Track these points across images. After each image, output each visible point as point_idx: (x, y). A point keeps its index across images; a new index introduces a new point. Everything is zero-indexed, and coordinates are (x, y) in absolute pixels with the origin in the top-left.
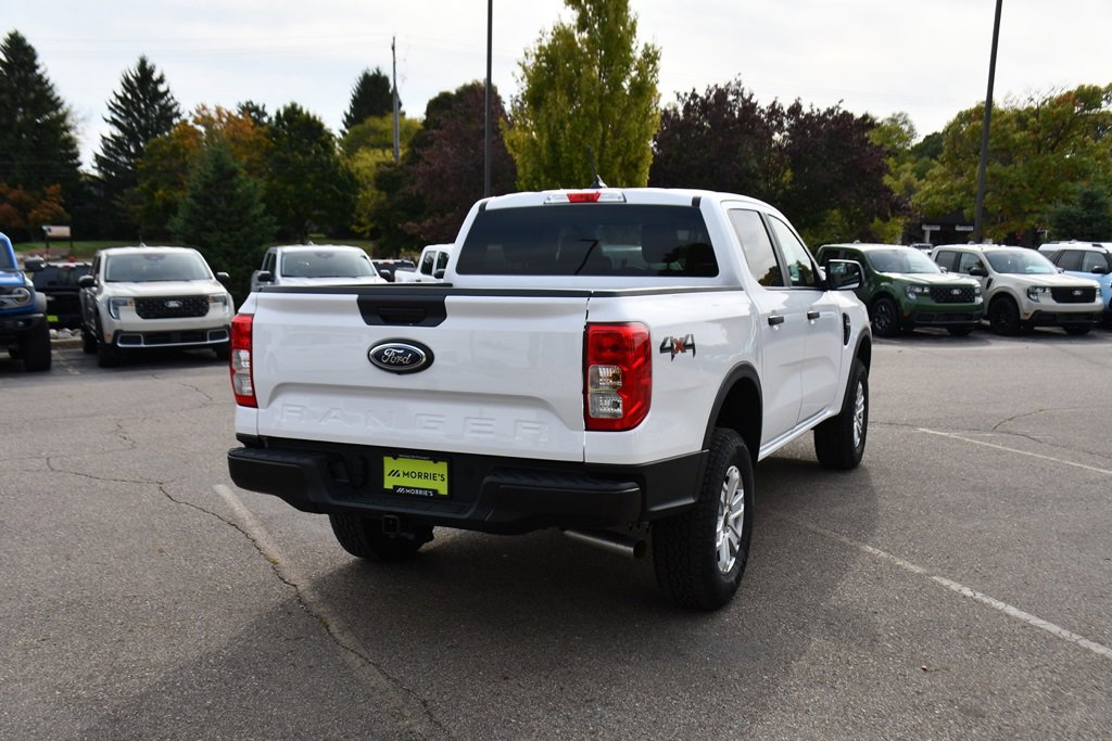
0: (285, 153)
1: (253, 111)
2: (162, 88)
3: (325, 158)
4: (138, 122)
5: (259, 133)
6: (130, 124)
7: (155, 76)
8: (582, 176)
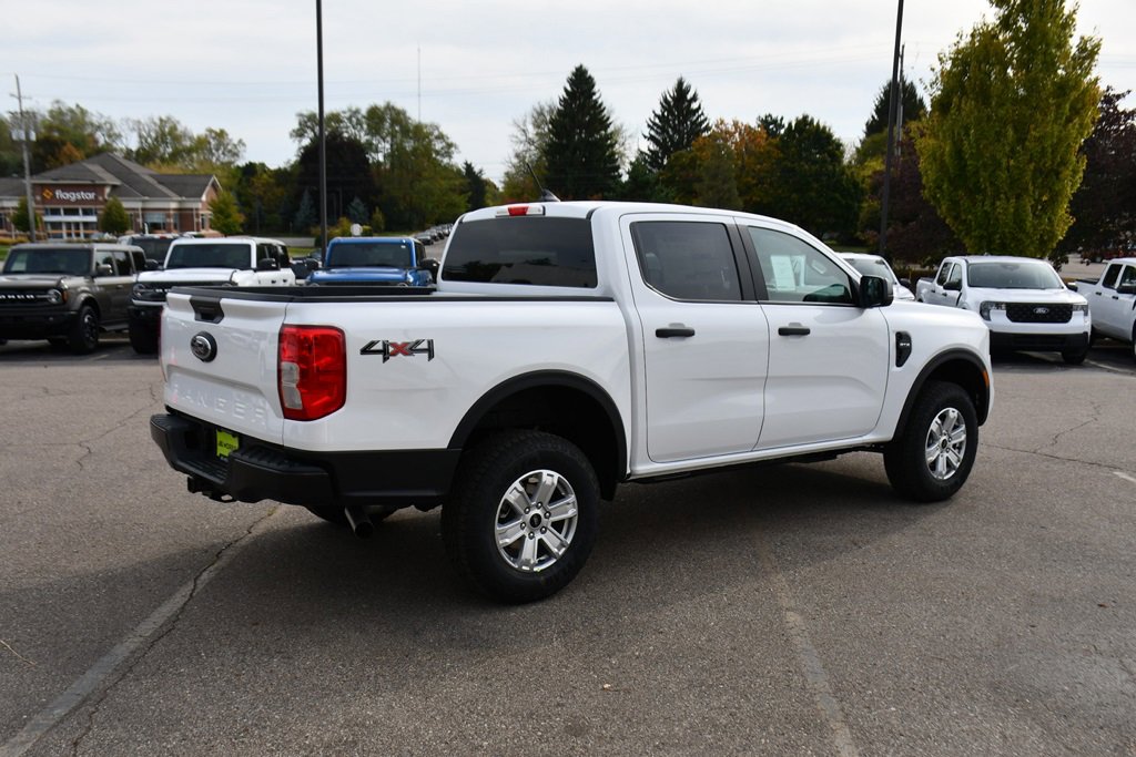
0: (793, 163)
1: (771, 124)
2: (694, 106)
3: (830, 167)
4: (671, 138)
5: (770, 144)
6: (664, 140)
7: (689, 96)
8: (988, 184)
